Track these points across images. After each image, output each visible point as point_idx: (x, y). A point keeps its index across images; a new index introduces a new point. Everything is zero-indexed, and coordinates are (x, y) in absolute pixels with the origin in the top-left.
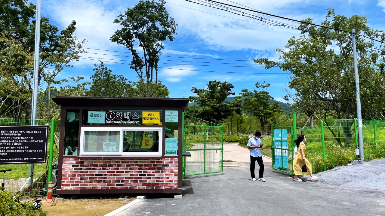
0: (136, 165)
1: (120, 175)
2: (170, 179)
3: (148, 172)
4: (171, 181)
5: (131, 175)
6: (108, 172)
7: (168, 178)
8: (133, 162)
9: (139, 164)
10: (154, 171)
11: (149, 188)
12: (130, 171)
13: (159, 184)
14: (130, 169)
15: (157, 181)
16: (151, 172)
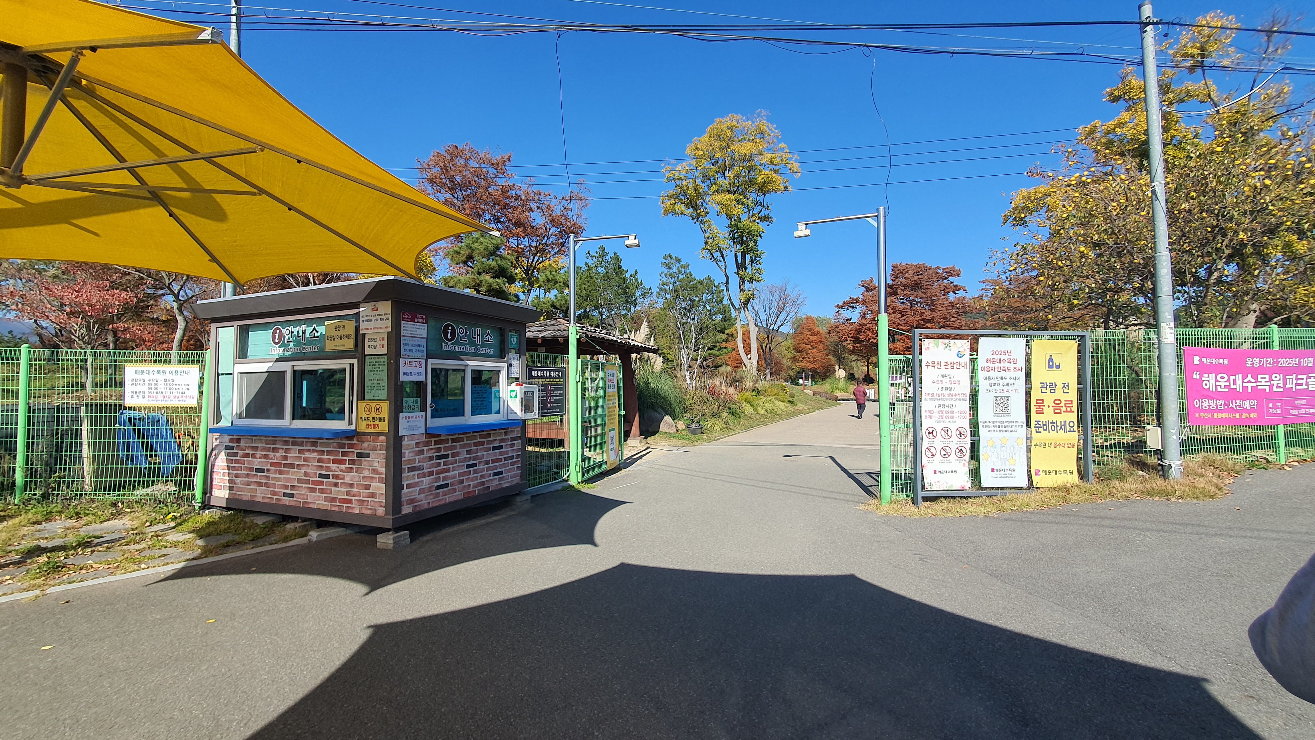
0: (314, 451)
1: (288, 473)
2: (371, 491)
3: (333, 469)
4: (373, 495)
5: (306, 474)
6: (272, 464)
7: (368, 487)
8: (309, 444)
9: (318, 448)
10: (343, 467)
11: (334, 509)
12: (303, 465)
13: (350, 501)
14: (305, 460)
15: (348, 493)
16: (338, 470)
